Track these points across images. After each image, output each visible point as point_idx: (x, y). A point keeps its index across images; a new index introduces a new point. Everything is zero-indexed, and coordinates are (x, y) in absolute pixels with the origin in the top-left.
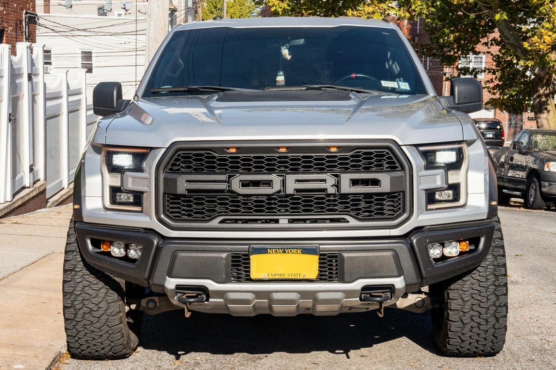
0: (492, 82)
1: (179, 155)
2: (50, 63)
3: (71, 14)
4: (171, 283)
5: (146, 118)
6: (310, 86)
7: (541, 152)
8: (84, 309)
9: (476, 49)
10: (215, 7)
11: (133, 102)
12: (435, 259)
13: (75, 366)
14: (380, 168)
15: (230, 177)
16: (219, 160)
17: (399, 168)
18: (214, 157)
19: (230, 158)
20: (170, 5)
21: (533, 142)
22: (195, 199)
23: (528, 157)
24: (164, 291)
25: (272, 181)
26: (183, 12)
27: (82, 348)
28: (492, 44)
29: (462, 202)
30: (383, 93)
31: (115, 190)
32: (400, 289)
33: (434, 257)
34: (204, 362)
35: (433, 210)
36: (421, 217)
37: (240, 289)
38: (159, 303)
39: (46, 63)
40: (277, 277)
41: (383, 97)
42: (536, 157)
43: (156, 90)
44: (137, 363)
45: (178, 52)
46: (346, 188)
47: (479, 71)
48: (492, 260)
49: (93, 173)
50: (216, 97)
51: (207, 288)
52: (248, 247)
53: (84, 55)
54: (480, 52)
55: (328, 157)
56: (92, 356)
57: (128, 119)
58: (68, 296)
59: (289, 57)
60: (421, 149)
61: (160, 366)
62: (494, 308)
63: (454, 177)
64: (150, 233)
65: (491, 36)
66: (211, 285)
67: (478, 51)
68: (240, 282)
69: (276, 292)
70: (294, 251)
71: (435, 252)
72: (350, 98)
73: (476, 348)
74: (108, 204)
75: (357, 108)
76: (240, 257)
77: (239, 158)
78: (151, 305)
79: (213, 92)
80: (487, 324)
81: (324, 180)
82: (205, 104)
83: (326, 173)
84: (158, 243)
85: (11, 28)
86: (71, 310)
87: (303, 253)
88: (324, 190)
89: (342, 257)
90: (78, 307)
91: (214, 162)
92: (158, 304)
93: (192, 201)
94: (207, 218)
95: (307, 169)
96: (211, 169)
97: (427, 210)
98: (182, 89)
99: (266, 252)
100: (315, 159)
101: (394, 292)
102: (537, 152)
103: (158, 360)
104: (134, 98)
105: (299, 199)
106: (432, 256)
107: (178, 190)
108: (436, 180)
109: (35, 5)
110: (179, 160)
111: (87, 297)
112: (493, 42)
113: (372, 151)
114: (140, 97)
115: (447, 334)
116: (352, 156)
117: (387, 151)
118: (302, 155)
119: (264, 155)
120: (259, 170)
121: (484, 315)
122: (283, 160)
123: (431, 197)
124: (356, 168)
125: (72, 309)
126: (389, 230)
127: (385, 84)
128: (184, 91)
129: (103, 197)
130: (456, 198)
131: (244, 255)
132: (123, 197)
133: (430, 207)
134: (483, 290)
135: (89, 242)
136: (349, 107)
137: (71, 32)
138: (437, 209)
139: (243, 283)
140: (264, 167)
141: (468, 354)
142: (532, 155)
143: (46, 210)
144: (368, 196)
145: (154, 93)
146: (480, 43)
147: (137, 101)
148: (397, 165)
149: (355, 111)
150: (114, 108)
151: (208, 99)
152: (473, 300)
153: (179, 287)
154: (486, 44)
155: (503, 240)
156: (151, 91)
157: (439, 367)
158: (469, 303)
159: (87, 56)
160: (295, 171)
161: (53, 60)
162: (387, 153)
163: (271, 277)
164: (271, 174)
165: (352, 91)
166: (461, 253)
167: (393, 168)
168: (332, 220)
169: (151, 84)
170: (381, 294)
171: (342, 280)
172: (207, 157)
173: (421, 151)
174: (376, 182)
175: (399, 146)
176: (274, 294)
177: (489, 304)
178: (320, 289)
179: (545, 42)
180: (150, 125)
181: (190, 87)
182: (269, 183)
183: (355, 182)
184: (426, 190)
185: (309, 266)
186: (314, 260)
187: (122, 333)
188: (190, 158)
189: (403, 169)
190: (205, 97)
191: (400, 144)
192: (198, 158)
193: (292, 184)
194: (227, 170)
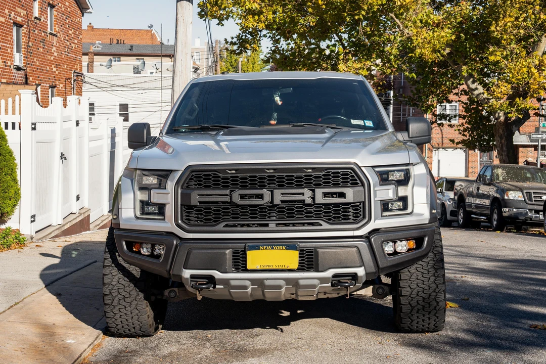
0: (463, 125)
1: (193, 175)
2: (93, 114)
3: (111, 73)
4: (187, 274)
5: (168, 149)
6: (295, 124)
7: (502, 183)
8: (119, 296)
9: (449, 98)
10: (231, 66)
11: (158, 138)
12: (388, 254)
13: (113, 342)
14: (345, 184)
15: (231, 191)
16: (223, 179)
17: (360, 184)
18: (219, 177)
19: (231, 177)
20: (193, 64)
21: (495, 175)
22: (205, 209)
23: (492, 187)
24: (181, 280)
25: (263, 194)
26: (205, 69)
27: (118, 327)
28: (461, 94)
29: (409, 210)
30: (351, 129)
31: (144, 204)
32: (361, 277)
33: (388, 253)
34: (213, 338)
35: (387, 216)
36: (378, 222)
37: (239, 278)
38: (179, 292)
39: (90, 114)
40: (267, 268)
41: (352, 132)
42: (498, 187)
43: (176, 129)
44: (162, 340)
45: (194, 99)
46: (320, 199)
47: (452, 117)
48: (432, 256)
49: (127, 191)
50: (222, 133)
51: (214, 277)
52: (244, 245)
53: (122, 107)
54: (452, 101)
55: (305, 176)
56: (126, 335)
57: (155, 150)
58: (107, 286)
59: (280, 103)
60: (377, 169)
61: (179, 342)
62: (435, 294)
63: (402, 191)
64: (170, 235)
65: (461, 88)
66: (217, 274)
67: (451, 100)
68: (238, 272)
69: (267, 279)
70: (280, 247)
71: (389, 248)
72: (325, 132)
73: (423, 326)
74: (138, 214)
75: (328, 139)
76: (239, 253)
77: (238, 177)
78: (172, 294)
79: (220, 129)
80: (429, 307)
81: (303, 194)
82: (214, 138)
83: (304, 188)
84: (176, 243)
85: (61, 85)
86: (108, 297)
87: (287, 249)
88: (303, 201)
89: (317, 253)
90: (114, 294)
91: (219, 181)
92: (178, 294)
93: (202, 211)
94: (214, 223)
95: (290, 185)
96: (216, 186)
97: (382, 216)
98: (197, 127)
99: (259, 249)
100: (295, 178)
101: (357, 279)
102: (499, 183)
103: (178, 337)
104: (159, 134)
105: (284, 208)
106: (386, 252)
107: (192, 202)
108: (388, 193)
109: (82, 66)
110: (193, 179)
111: (122, 287)
112: (463, 93)
113: (339, 171)
114: (164, 134)
115: (400, 315)
116: (324, 175)
117: (350, 171)
118: (286, 174)
119: (257, 175)
120: (253, 186)
121: (428, 300)
122: (271, 179)
123: (385, 206)
124: (327, 184)
125: (110, 296)
126: (352, 232)
127: (354, 122)
128: (198, 129)
129: (135, 209)
130: (405, 207)
131: (242, 251)
132: (151, 209)
133: (385, 214)
134: (426, 280)
135: (124, 243)
136: (324, 138)
137: (112, 88)
138: (389, 216)
139: (241, 272)
140: (257, 184)
141: (417, 330)
142: (495, 186)
143: (90, 232)
144: (336, 205)
145: (175, 130)
146: (452, 94)
147: (162, 137)
148: (358, 182)
149: (327, 142)
150: (144, 143)
151: (216, 134)
152: (418, 288)
153: (192, 276)
154: (457, 94)
155: (441, 241)
156: (173, 129)
157: (395, 340)
158: (415, 290)
159: (124, 107)
160: (281, 186)
161: (96, 111)
162: (351, 173)
163: (262, 268)
164: (262, 189)
165: (327, 127)
166: (409, 250)
167: (355, 184)
168: (309, 224)
169: (173, 124)
170: (348, 281)
171: (317, 271)
172: (213, 177)
173: (377, 172)
174: (342, 195)
175: (360, 167)
176: (265, 281)
177: (431, 290)
178: (300, 277)
179: (501, 92)
180: (171, 153)
181: (203, 125)
182: (261, 197)
183: (326, 195)
184: (381, 201)
185: (291, 259)
186: (295, 254)
187: (148, 316)
188: (201, 177)
189: (363, 185)
190: (214, 133)
191: (360, 166)
192: (207, 177)
193: (279, 196)
194: (229, 186)
